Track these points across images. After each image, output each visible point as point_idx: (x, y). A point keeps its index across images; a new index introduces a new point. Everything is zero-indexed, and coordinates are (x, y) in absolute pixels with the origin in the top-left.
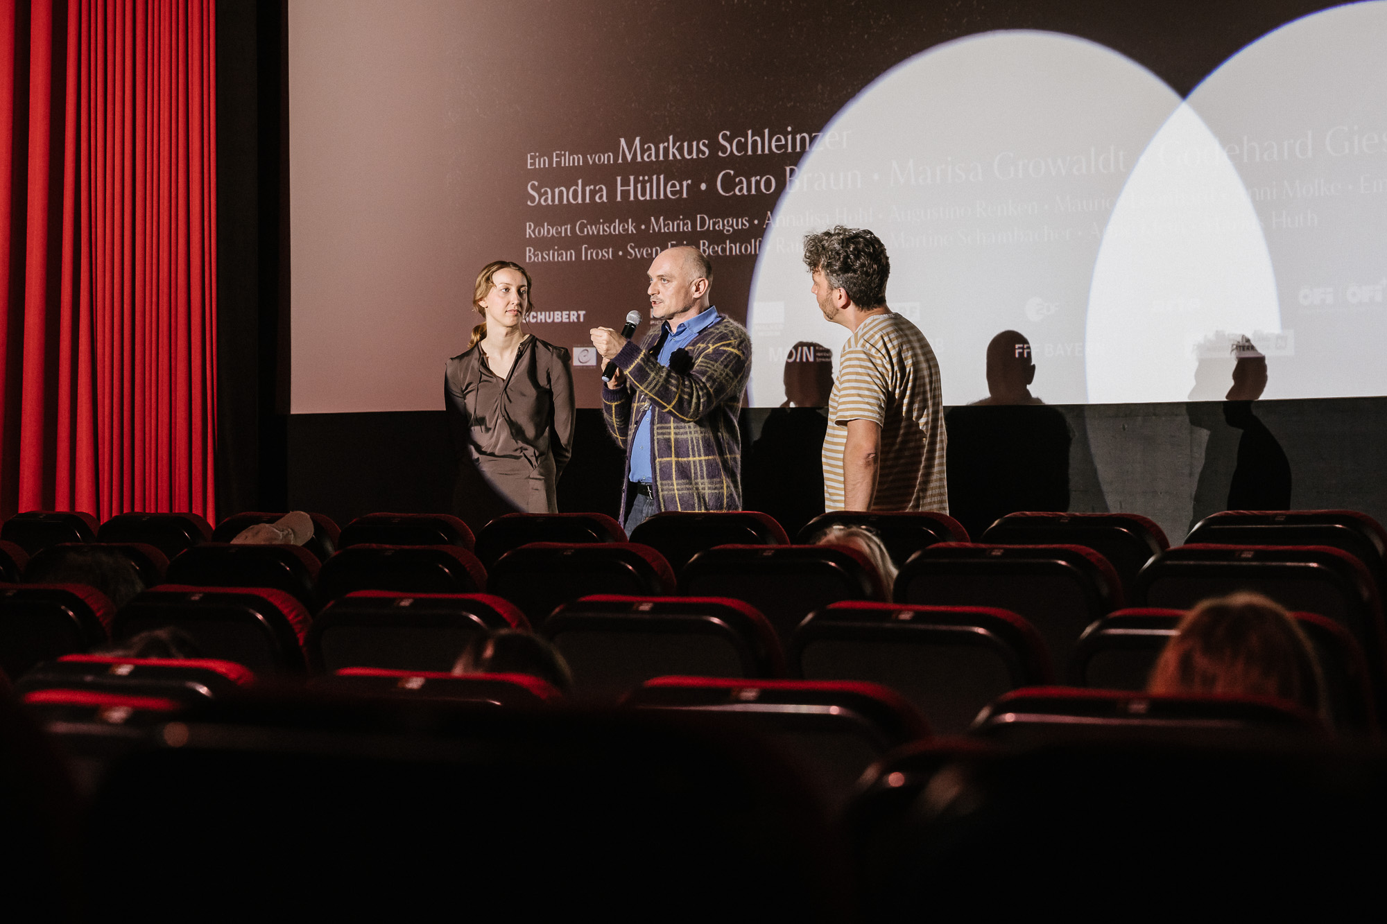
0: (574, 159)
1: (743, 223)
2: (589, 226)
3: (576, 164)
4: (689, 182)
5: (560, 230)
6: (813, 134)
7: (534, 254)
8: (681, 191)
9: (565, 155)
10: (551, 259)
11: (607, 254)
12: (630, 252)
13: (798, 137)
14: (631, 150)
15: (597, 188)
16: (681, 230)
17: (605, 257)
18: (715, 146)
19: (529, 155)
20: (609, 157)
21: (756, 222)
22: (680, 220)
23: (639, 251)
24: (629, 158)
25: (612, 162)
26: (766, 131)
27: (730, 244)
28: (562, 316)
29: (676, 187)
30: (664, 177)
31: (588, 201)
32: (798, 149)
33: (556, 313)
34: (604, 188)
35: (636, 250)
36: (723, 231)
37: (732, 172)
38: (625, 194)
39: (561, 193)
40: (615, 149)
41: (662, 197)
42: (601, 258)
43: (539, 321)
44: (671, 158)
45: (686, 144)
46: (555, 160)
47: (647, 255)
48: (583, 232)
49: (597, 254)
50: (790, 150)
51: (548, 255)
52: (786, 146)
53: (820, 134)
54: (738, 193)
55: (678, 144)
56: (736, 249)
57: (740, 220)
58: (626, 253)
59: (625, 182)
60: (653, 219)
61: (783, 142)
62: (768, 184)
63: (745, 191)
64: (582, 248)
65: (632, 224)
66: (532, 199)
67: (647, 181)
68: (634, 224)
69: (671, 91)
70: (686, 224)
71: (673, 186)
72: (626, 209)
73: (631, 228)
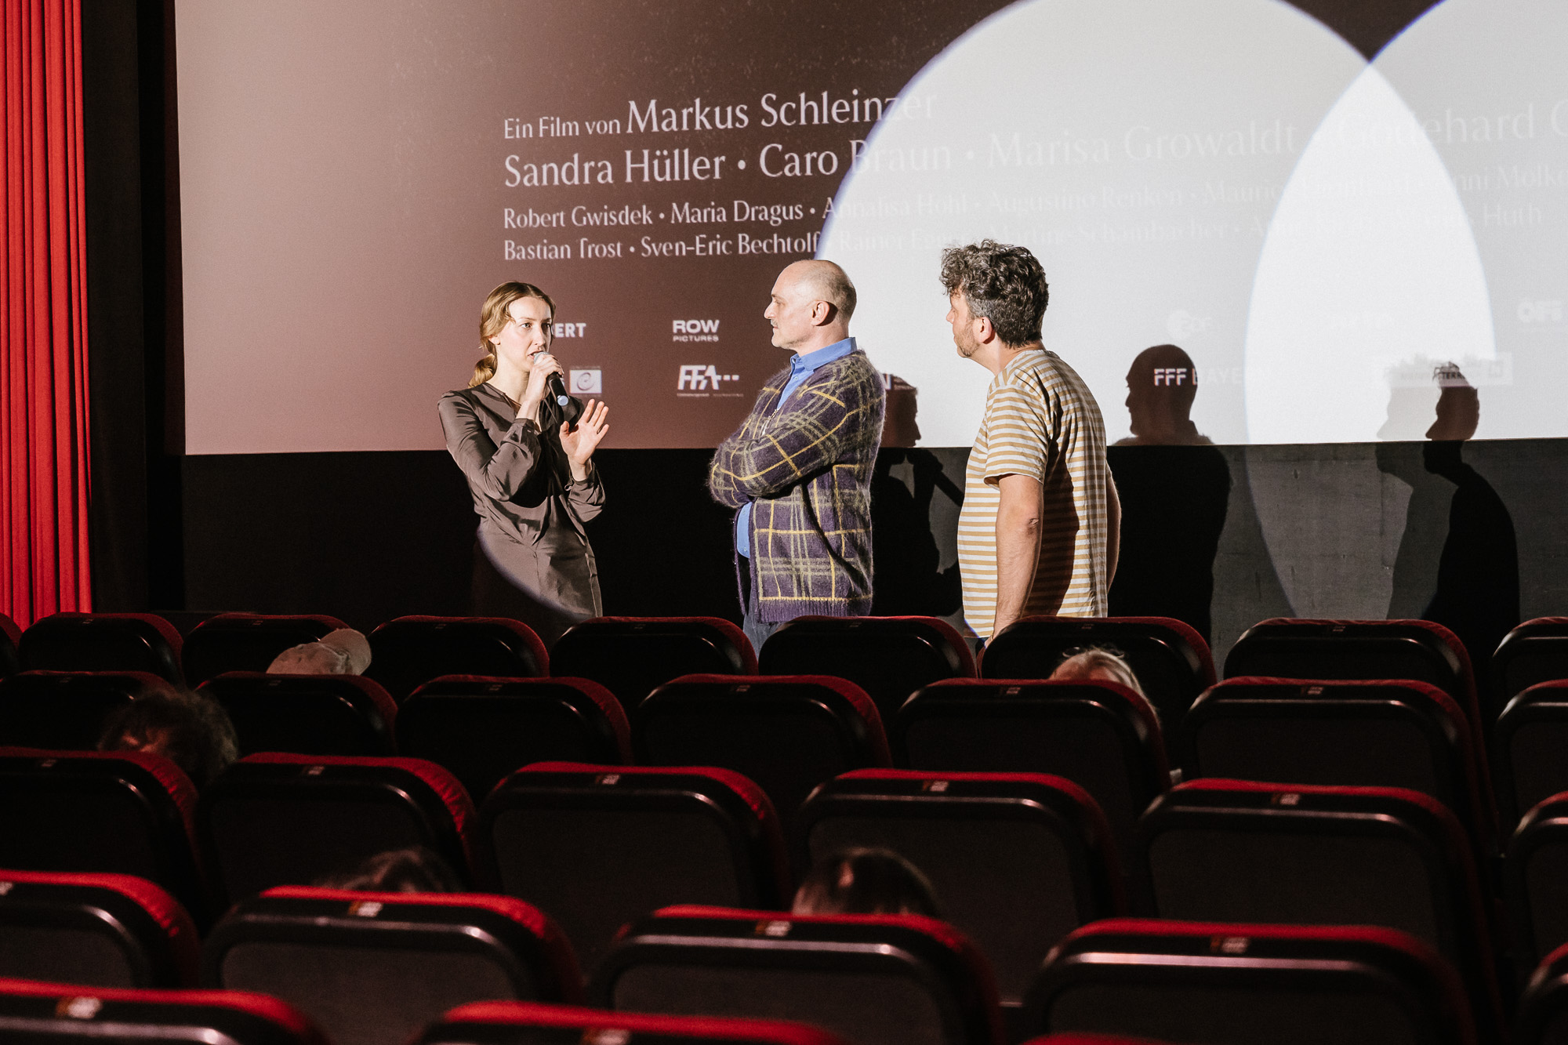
0: (567, 127)
1: (795, 212)
2: (589, 215)
3: (571, 134)
4: (723, 158)
5: (549, 218)
6: (887, 100)
7: (515, 249)
8: (712, 171)
9: (555, 122)
10: (539, 256)
11: (614, 250)
12: (645, 248)
13: (867, 103)
14: (644, 116)
15: (600, 164)
16: (713, 220)
17: (611, 253)
18: (756, 113)
19: (506, 122)
20: (615, 125)
21: (813, 211)
22: (712, 207)
23: (657, 247)
24: (642, 126)
25: (618, 132)
26: (825, 95)
27: (778, 238)
29: (705, 165)
30: (689, 152)
31: (587, 181)
32: (867, 118)
34: (608, 164)
35: (653, 245)
36: (768, 222)
37: (780, 147)
38: (638, 173)
39: (550, 171)
40: (624, 118)
41: (687, 177)
42: (607, 255)
44: (698, 127)
45: (717, 110)
46: (541, 127)
47: (667, 251)
48: (582, 222)
49: (601, 250)
50: (856, 119)
51: (535, 251)
52: (850, 114)
53: (896, 100)
54: (788, 173)
55: (707, 109)
56: (787, 245)
57: (791, 208)
58: (640, 248)
59: (637, 157)
60: (675, 206)
61: (848, 109)
62: (828, 163)
63: (797, 172)
64: (580, 242)
65: (647, 212)
66: (513, 178)
67: (667, 157)
68: (650, 212)
69: (696, 41)
70: (719, 213)
71: (702, 163)
72: (638, 193)
73: (646, 217)
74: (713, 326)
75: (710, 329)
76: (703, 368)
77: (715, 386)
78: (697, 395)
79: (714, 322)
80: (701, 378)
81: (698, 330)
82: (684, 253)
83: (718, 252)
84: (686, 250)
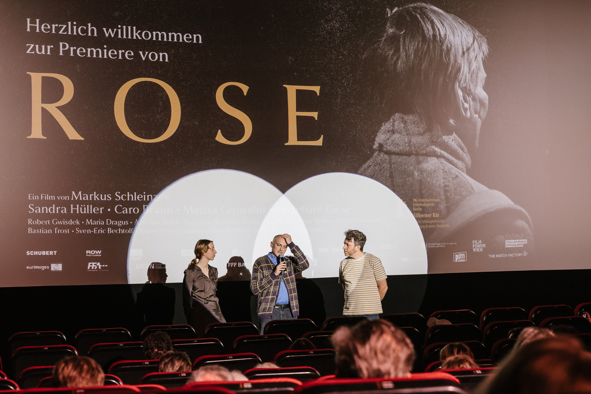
0: (51, 197)
2: (58, 221)
3: (52, 199)
4: (103, 208)
5: (44, 222)
6: (154, 195)
7: (32, 230)
8: (99, 211)
9: (47, 196)
10: (40, 232)
12: (77, 231)
13: (148, 196)
14: (77, 195)
15: (62, 208)
16: (100, 224)
17: (66, 232)
18: (114, 197)
19: (29, 195)
20: (67, 198)
21: (131, 223)
22: (99, 221)
23: (81, 231)
25: (69, 199)
26: (135, 193)
27: (120, 229)
28: (46, 253)
30: (92, 206)
31: (57, 212)
32: (148, 200)
33: (43, 252)
34: (65, 208)
35: (80, 230)
36: (117, 225)
37: (121, 206)
38: (75, 211)
39: (45, 209)
40: (70, 195)
41: (91, 212)
42: (64, 232)
43: (35, 254)
44: (95, 199)
45: (101, 195)
46: (42, 197)
47: (85, 232)
48: (55, 223)
49: (62, 231)
50: (145, 200)
51: (39, 231)
53: (157, 195)
54: (123, 213)
55: (98, 195)
56: (123, 231)
57: (125, 222)
58: (75, 231)
59: (75, 206)
60: (87, 220)
61: (142, 197)
62: (136, 210)
63: (127, 212)
64: (55, 229)
65: (78, 222)
66: (31, 210)
67: (85, 207)
69: (95, 177)
70: (102, 222)
71: (96, 209)
72: (75, 216)
73: (78, 223)
74: (99, 252)
75: (98, 253)
76: (96, 263)
77: (100, 268)
78: (94, 270)
79: (100, 251)
80: (95, 266)
81: (94, 253)
82: (90, 233)
83: (101, 233)
84: (91, 232)
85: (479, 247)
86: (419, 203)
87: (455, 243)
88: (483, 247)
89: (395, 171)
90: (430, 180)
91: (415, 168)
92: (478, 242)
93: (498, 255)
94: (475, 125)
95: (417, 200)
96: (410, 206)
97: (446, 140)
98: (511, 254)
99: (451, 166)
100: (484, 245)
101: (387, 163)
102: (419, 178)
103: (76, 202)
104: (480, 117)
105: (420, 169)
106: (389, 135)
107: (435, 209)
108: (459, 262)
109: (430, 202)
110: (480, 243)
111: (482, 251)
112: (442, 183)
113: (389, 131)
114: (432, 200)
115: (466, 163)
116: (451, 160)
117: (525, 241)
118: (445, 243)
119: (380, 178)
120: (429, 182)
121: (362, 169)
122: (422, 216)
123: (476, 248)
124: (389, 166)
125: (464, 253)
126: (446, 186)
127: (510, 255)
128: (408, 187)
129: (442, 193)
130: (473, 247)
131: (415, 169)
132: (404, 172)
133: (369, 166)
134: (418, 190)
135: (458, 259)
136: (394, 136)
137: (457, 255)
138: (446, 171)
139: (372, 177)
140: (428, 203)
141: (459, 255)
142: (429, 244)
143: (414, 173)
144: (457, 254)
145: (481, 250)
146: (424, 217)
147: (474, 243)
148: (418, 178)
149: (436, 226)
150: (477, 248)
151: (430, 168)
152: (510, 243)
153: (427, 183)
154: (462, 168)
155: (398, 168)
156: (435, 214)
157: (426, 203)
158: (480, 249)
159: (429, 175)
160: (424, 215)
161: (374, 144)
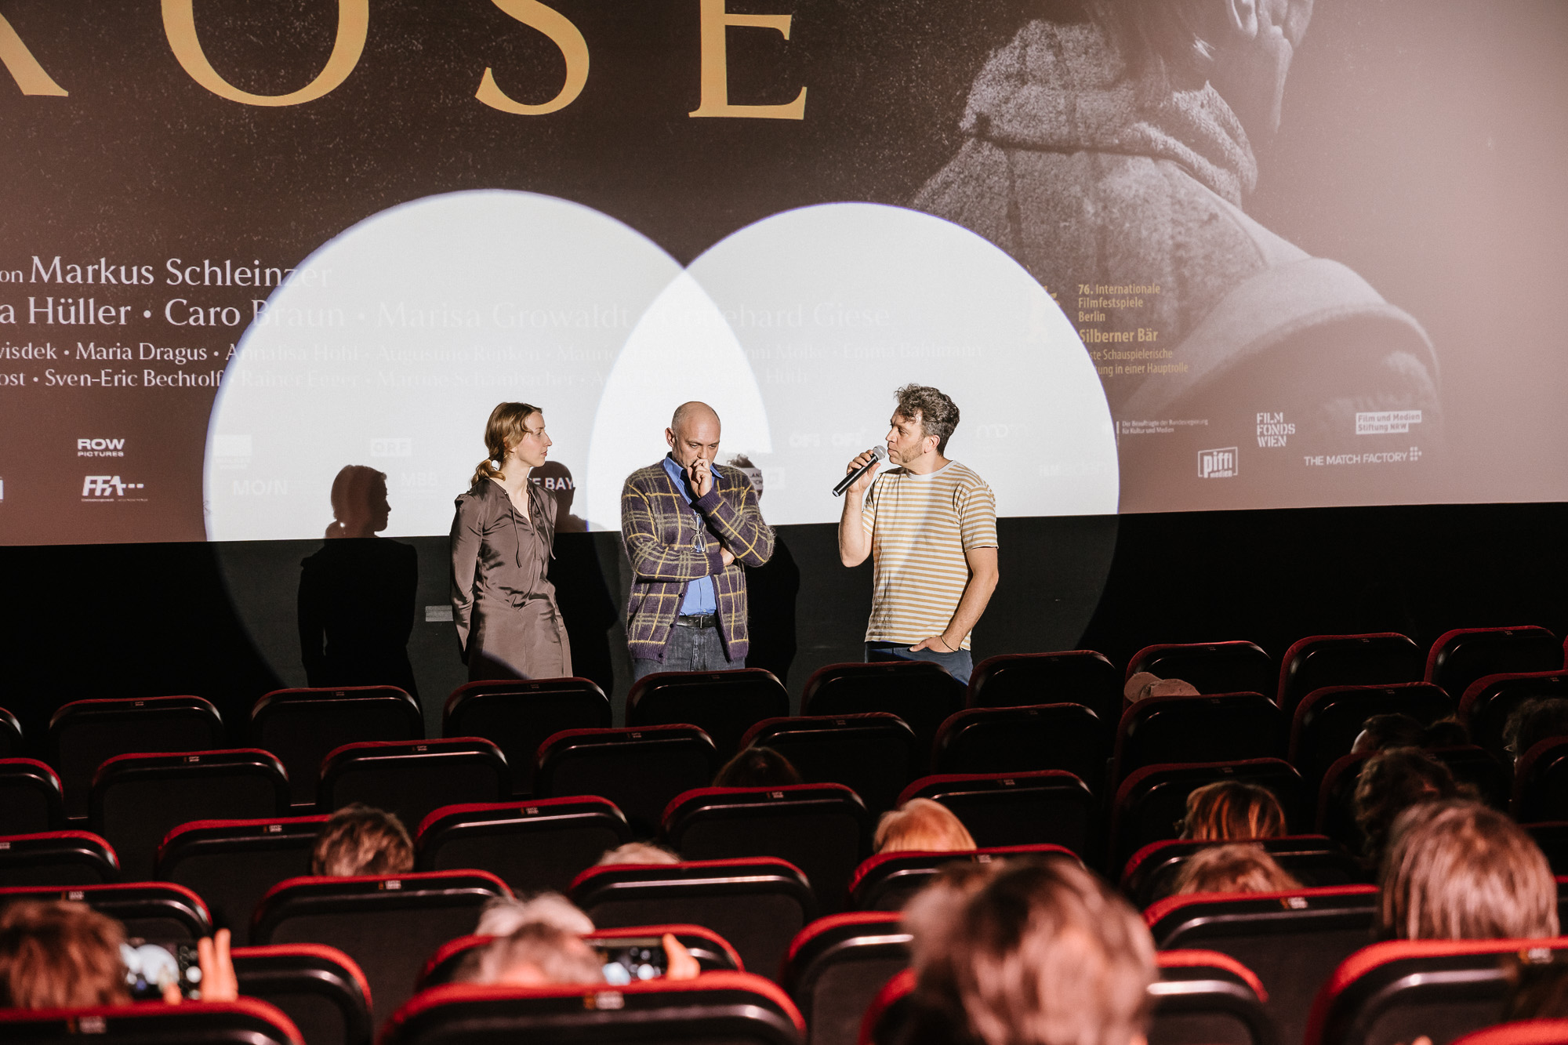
1: (199, 354)
4: (129, 308)
6: (286, 270)
8: (117, 317)
11: (17, 379)
12: (49, 379)
13: (268, 272)
14: (48, 269)
15: (1, 308)
16: (119, 358)
17: (14, 383)
18: (161, 273)
20: (17, 276)
21: (216, 354)
22: (117, 347)
23: (62, 378)
24: (46, 278)
25: (21, 281)
26: (228, 263)
27: (183, 374)
29: (110, 313)
30: (94, 301)
32: (268, 283)
34: (11, 308)
35: (58, 377)
36: (174, 361)
37: (185, 302)
38: (41, 317)
40: (27, 269)
41: (92, 322)
42: (9, 384)
44: (103, 281)
45: (123, 269)
47: (72, 382)
49: (3, 380)
50: (257, 283)
52: (253, 279)
53: (295, 271)
54: (192, 323)
55: (112, 268)
56: (191, 380)
57: (196, 351)
58: (43, 378)
59: (41, 303)
60: (80, 345)
61: (249, 275)
62: (231, 317)
63: (201, 322)
65: (51, 350)
67: (72, 304)
68: (54, 349)
69: (101, 211)
70: (124, 352)
71: (107, 311)
72: (42, 333)
73: (50, 353)
74: (119, 444)
75: (115, 446)
76: (108, 478)
77: (120, 493)
78: (102, 500)
79: (119, 442)
80: (106, 486)
81: (103, 447)
82: (89, 384)
83: (124, 384)
84: (91, 381)
85: (1275, 434)
86: (1097, 297)
87: (1202, 422)
88: (1288, 435)
89: (1026, 200)
90: (1131, 227)
91: (1085, 191)
92: (1272, 417)
93: (1334, 457)
94: (1271, 59)
95: (1090, 290)
96: (1069, 306)
97: (1183, 106)
98: (1372, 455)
99: (1195, 184)
100: (1291, 429)
101: (1001, 175)
102: (1099, 221)
103: (42, 290)
104: (1287, 33)
105: (1102, 194)
106: (1007, 88)
107: (1145, 316)
108: (1215, 479)
109: (1131, 296)
110: (1279, 422)
111: (1284, 445)
112: (1167, 237)
113: (1008, 77)
114: (1138, 289)
115: (1242, 177)
116: (1196, 166)
117: (1416, 416)
118: (1173, 420)
119: (979, 222)
120: (1127, 234)
121: (924, 193)
122: (1105, 337)
123: (1268, 436)
124: (1007, 183)
125: (1229, 451)
126: (1178, 246)
127: (1369, 457)
128: (1065, 250)
129: (1168, 269)
130: (1258, 433)
131: (1088, 194)
132: (1052, 204)
133: (947, 185)
134: (1095, 259)
135: (1210, 470)
136: (1025, 91)
137: (1210, 458)
138: (1180, 202)
139: (954, 217)
140: (1123, 297)
141: (1215, 458)
142: (1126, 424)
143: (1084, 206)
144: (1211, 454)
145: (1283, 442)
146: (1111, 341)
147: (1262, 422)
148: (1095, 223)
149: (1146, 369)
150: (1271, 435)
151: (1133, 192)
152: (1370, 422)
153: (1121, 237)
154: (1228, 193)
155: (1035, 189)
156: (1146, 331)
157: (1117, 299)
158: (1280, 438)
159: (1130, 213)
160: (1111, 335)
161: (961, 116)
